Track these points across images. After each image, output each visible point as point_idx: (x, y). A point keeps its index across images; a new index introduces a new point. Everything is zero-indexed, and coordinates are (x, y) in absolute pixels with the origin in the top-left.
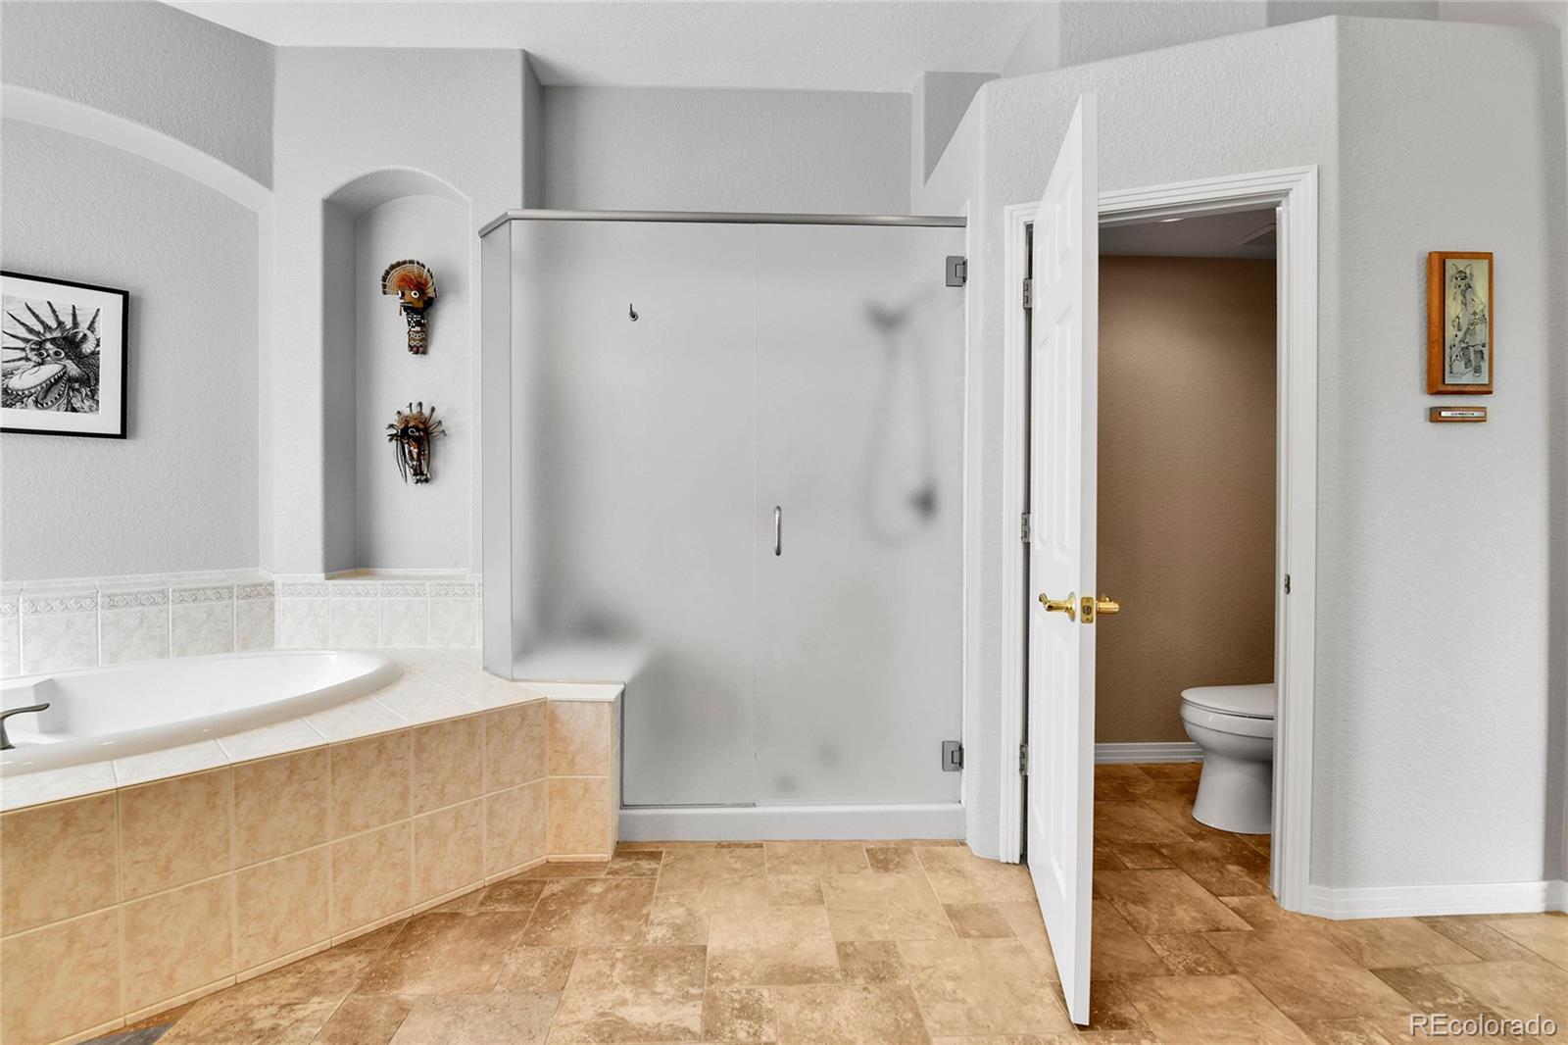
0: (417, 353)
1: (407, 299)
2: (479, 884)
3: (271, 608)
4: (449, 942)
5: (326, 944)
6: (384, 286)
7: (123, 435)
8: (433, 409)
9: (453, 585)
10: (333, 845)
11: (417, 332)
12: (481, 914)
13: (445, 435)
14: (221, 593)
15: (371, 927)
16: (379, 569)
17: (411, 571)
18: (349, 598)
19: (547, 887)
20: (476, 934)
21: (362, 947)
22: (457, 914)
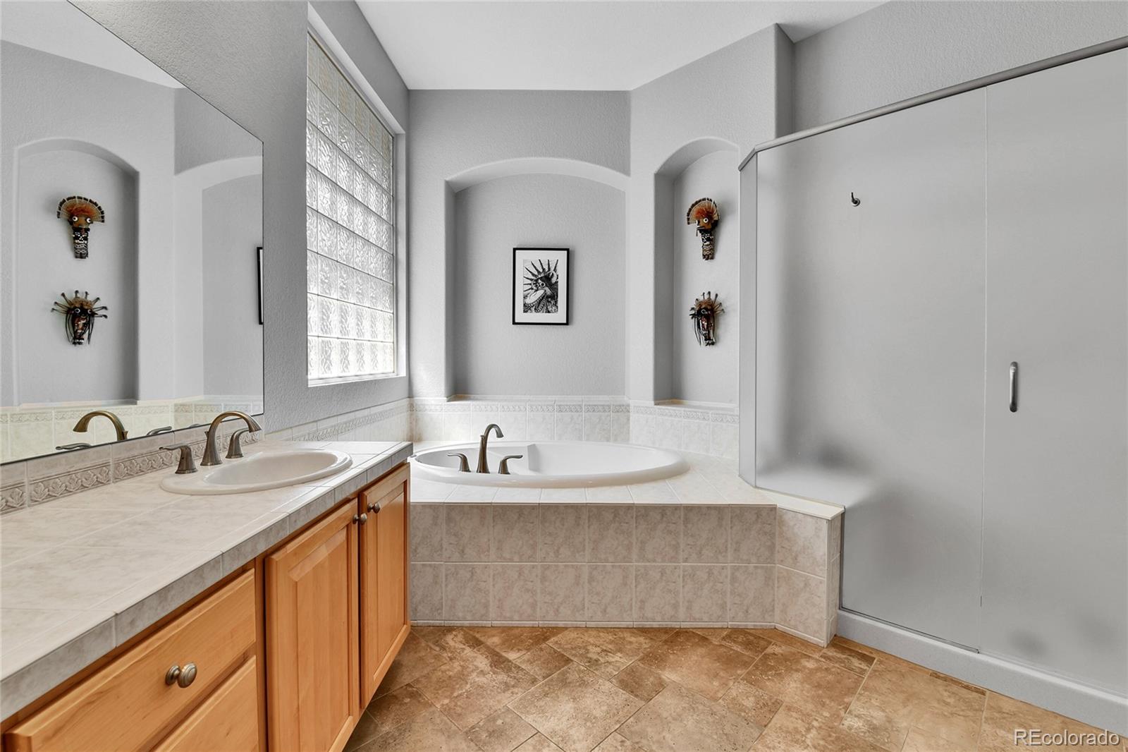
0: (707, 259)
1: (701, 224)
2: (724, 625)
3: (628, 419)
4: (697, 656)
5: (630, 624)
6: (688, 219)
7: (567, 324)
8: (717, 295)
9: (726, 415)
10: (636, 566)
11: (707, 245)
12: (721, 645)
13: (724, 312)
14: (606, 408)
15: (655, 625)
16: (685, 401)
17: (703, 404)
18: (666, 418)
19: (771, 647)
20: (716, 658)
21: (649, 635)
22: (707, 639)
